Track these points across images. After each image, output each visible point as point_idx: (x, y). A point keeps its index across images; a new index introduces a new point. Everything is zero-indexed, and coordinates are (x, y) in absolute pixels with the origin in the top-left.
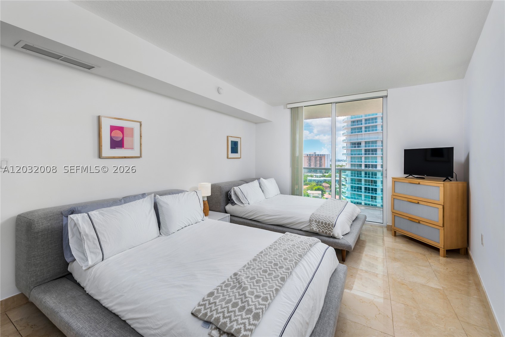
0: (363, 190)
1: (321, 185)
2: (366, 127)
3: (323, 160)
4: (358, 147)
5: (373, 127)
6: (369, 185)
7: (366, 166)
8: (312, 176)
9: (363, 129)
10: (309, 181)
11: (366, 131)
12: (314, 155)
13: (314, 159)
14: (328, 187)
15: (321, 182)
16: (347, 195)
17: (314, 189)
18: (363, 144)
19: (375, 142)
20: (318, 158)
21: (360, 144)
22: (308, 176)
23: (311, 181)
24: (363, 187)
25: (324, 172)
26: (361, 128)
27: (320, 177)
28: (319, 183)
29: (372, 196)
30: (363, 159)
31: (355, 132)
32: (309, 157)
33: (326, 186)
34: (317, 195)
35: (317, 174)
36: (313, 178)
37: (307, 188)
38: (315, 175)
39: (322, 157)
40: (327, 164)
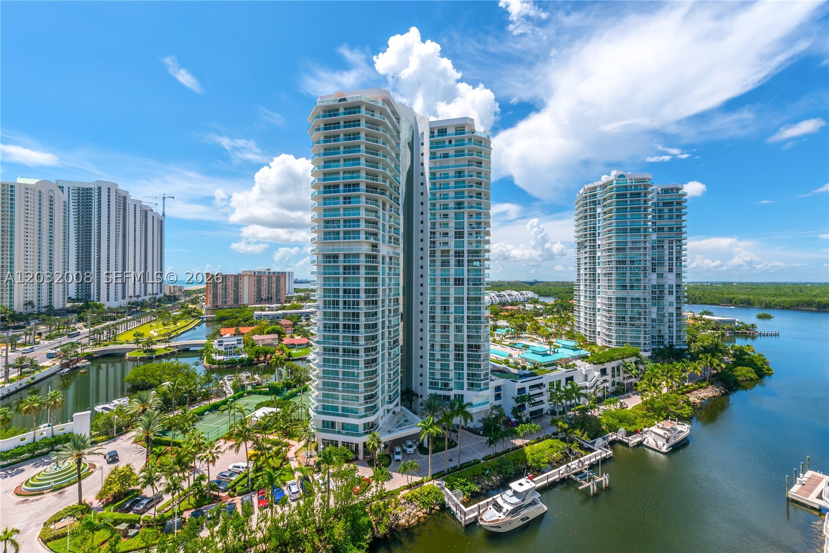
1: (277, 324)
2: (345, 233)
3: (282, 281)
4: (334, 262)
5: (354, 232)
6: (349, 320)
7: (345, 291)
8: (262, 309)
9: (341, 235)
10: (256, 318)
11: (345, 238)
12: (267, 274)
13: (266, 280)
14: (290, 325)
15: (278, 318)
16: (317, 339)
17: (266, 331)
18: (341, 258)
19: (357, 256)
20: (274, 279)
21: (337, 258)
22: (256, 309)
23: (260, 317)
24: (341, 323)
25: (283, 302)
26: (338, 233)
27: (277, 310)
28: (274, 319)
30: (341, 282)
31: (330, 239)
32: (258, 277)
33: (286, 325)
34: (270, 341)
35: (271, 306)
36: (264, 313)
37: (253, 330)
38: (269, 307)
39: (280, 276)
40: (289, 288)
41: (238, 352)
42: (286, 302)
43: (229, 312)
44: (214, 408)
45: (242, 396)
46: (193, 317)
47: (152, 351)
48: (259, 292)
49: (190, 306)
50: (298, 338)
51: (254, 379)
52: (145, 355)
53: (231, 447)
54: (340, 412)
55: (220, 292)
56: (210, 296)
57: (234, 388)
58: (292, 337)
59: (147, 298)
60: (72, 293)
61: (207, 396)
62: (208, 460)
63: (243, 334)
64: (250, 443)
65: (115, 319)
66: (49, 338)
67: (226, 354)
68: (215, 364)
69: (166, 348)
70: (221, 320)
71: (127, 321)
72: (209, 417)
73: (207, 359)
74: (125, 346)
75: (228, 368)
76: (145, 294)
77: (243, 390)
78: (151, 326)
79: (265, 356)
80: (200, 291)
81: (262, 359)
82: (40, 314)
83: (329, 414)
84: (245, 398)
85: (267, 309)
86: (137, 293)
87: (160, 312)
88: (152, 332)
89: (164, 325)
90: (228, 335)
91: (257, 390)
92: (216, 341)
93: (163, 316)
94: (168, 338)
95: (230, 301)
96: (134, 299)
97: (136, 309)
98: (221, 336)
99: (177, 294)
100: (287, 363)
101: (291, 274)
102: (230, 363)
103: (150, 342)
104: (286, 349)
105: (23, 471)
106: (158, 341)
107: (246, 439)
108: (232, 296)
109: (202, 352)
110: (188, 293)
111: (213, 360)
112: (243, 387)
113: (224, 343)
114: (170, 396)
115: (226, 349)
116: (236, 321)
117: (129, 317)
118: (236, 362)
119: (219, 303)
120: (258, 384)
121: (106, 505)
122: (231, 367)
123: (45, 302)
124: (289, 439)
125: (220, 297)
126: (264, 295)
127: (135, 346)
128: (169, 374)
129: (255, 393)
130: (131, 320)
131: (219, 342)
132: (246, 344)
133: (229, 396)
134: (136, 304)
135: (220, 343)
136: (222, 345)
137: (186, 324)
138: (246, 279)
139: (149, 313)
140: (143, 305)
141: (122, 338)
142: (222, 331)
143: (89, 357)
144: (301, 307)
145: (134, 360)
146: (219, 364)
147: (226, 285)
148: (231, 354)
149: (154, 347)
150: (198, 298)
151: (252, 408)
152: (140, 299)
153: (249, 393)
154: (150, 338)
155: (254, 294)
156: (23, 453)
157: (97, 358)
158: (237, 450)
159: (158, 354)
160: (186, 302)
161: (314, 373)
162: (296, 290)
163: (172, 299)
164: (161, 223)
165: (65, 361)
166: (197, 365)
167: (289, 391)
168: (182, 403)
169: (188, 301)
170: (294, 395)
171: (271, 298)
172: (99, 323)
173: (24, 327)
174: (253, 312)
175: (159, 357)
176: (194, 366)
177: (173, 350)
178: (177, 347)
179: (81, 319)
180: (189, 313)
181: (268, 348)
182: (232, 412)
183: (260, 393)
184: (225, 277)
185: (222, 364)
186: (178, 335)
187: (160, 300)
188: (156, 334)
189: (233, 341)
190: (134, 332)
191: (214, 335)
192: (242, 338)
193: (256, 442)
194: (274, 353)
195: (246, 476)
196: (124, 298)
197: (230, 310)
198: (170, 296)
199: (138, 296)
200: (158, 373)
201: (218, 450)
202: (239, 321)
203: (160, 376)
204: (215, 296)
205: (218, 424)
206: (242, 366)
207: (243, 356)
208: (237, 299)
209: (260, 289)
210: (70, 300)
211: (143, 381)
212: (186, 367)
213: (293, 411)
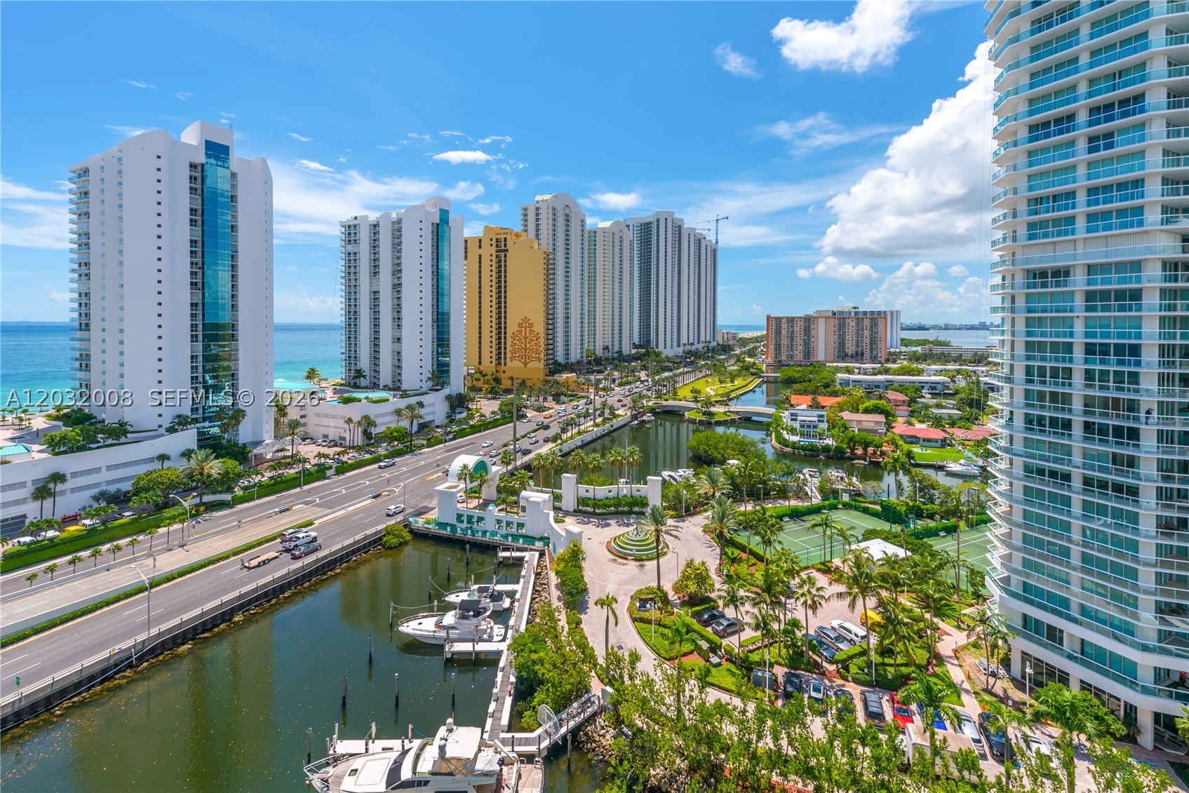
0: (1077, 430)
1: (880, 397)
3: (881, 327)
6: (1104, 415)
8: (849, 371)
10: (841, 384)
12: (853, 315)
13: (853, 324)
14: (904, 401)
15: (877, 387)
17: (862, 407)
20: (867, 322)
22: (838, 370)
23: (847, 383)
25: (883, 361)
27: (873, 374)
29: (1114, 455)
32: (840, 319)
33: (896, 401)
34: (871, 426)
35: (863, 366)
36: (852, 377)
37: (839, 403)
38: (860, 368)
39: (876, 318)
40: (892, 338)
41: (820, 434)
42: (887, 361)
43: (798, 371)
44: (796, 515)
45: (833, 507)
46: (753, 374)
47: (711, 414)
48: (842, 345)
49: (748, 359)
50: (921, 428)
51: (850, 484)
52: (704, 418)
53: (840, 595)
54: (1075, 613)
55: (785, 341)
56: (772, 347)
57: (821, 490)
58: (910, 424)
59: (701, 345)
60: (636, 340)
61: (783, 493)
62: (805, 602)
63: (823, 407)
64: (872, 602)
65: (671, 370)
66: (620, 385)
67: (802, 435)
68: (787, 446)
69: (725, 413)
70: (789, 382)
71: (684, 373)
72: (790, 526)
73: (777, 437)
74: (683, 403)
75: (806, 455)
76: (699, 343)
77: (836, 498)
78: (707, 382)
79: (865, 449)
80: (757, 340)
81: (859, 452)
82: (614, 359)
83: (1045, 608)
84: (840, 512)
85: (857, 371)
86: (691, 341)
87: (715, 365)
88: (708, 389)
89: (721, 382)
90: (804, 406)
91: (856, 503)
92: (787, 413)
93: (718, 369)
94: (726, 399)
95: (799, 356)
96: (688, 347)
97: (691, 358)
98: (792, 405)
99: (730, 343)
100: (914, 470)
101: (895, 314)
102: (810, 450)
103: (708, 403)
104: (901, 442)
105: (608, 525)
106: (717, 402)
107: (865, 591)
108: (800, 348)
109: (769, 425)
110: (743, 342)
111: (785, 440)
112: (835, 493)
113: (799, 418)
114: (738, 481)
115: (802, 426)
116: (811, 387)
117: (686, 369)
118: (818, 450)
119: (784, 358)
120: (859, 495)
121: (684, 604)
122: (811, 455)
123: (616, 348)
124: (936, 616)
125: (784, 349)
126: (850, 348)
127: (693, 405)
128: (733, 450)
129: (856, 509)
130: (688, 372)
131: (792, 415)
132: (832, 425)
133: (815, 501)
134: (690, 353)
135: (794, 417)
136: (796, 420)
137: (744, 383)
138: (822, 323)
139: (703, 366)
140: (697, 355)
141: (681, 393)
142: (794, 399)
143: (652, 411)
144: (919, 372)
145: (692, 421)
146: (794, 448)
147: (793, 332)
148: (809, 436)
149: (713, 409)
150: (756, 348)
151: (859, 533)
152: (694, 348)
153: (847, 506)
154: (709, 397)
155: (833, 346)
156: (609, 507)
157: (659, 413)
158: (852, 605)
159: (716, 418)
160: (742, 353)
161: (998, 510)
162: (905, 342)
163: (725, 349)
164: (715, 252)
165: (634, 412)
166: (763, 443)
167: (919, 522)
168: (754, 495)
169: (744, 353)
170: (933, 533)
171: (862, 354)
172: (658, 373)
173: (602, 372)
174: (834, 374)
175: (719, 423)
176: (761, 445)
177: (733, 416)
178: (737, 413)
179: (645, 368)
180: (747, 369)
181: (870, 437)
182: (828, 533)
183: (865, 511)
184: (791, 320)
185: (798, 448)
186: (738, 397)
187: (713, 350)
188: (712, 393)
189: (812, 416)
190: (690, 388)
191: (783, 402)
192: (825, 413)
193: (881, 603)
194: (881, 446)
195: (864, 653)
196: (679, 346)
197: (800, 368)
198: (723, 345)
199: (692, 344)
200: (722, 445)
201: (821, 593)
202: (817, 387)
203: (723, 449)
204: (778, 347)
205: (804, 542)
206: (828, 457)
207: (829, 442)
208: (808, 353)
209: (844, 339)
210: (636, 346)
211: (706, 452)
212: (753, 444)
213: (941, 566)
